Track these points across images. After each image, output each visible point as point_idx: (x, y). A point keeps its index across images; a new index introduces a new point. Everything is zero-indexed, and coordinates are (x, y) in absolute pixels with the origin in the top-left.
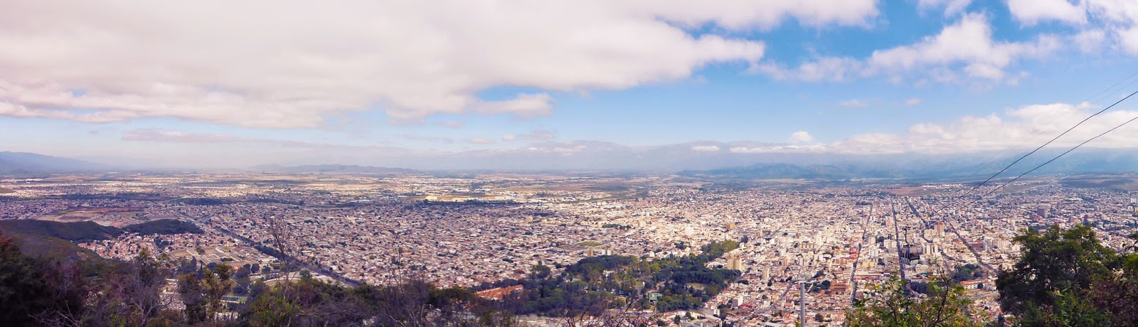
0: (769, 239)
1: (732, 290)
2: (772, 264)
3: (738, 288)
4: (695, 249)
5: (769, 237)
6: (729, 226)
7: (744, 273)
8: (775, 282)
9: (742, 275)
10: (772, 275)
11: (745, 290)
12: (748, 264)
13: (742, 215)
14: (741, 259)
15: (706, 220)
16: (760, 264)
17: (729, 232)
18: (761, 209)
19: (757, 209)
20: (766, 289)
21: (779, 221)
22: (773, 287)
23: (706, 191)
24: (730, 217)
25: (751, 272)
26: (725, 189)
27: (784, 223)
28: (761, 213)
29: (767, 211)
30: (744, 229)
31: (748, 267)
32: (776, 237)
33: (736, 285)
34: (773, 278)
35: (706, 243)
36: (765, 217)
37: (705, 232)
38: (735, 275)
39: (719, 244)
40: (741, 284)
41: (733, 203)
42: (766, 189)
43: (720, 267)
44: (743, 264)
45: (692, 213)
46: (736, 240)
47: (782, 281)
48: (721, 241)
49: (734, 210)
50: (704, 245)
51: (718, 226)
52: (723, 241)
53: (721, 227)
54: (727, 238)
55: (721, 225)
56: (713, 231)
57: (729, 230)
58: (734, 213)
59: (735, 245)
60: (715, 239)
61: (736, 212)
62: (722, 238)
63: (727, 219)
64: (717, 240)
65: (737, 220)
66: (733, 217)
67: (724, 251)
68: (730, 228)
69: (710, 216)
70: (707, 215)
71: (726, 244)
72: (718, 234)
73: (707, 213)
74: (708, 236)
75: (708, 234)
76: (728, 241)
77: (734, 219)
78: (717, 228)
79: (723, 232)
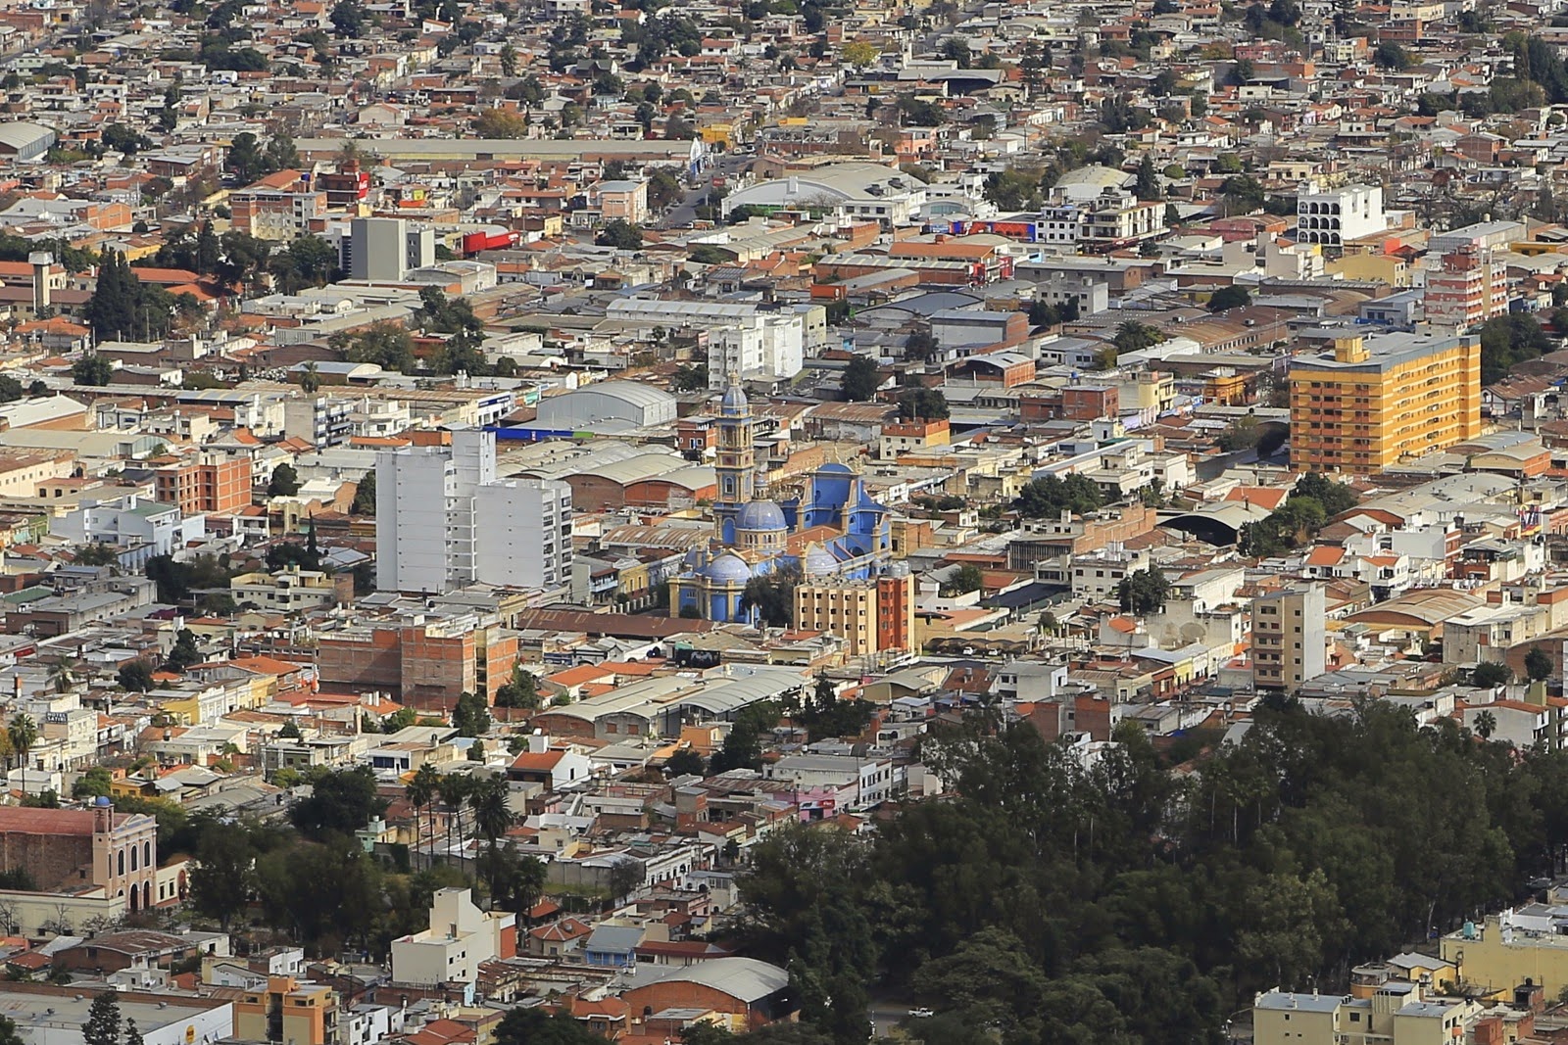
6: (1342, 412)
17: (1361, 553)
24: (1363, 215)
35: (850, 782)
37: (820, 558)
46: (1519, 718)
48: (1185, 745)
49: (1464, 48)
50: (804, 839)
51: (1091, 405)
52: (1208, 735)
53: (1172, 435)
54: (1314, 665)
55: (1156, 396)
56: (994, 519)
57: (1341, 503)
58: (1447, 130)
59: (1502, 809)
60: (1030, 694)
61: (1503, 99)
62: (1189, 665)
63: (1309, 262)
64: (1088, 712)
65: (1529, 279)
66: (1426, 211)
67: (1249, 944)
68: (1363, 448)
69: (907, 205)
70: (849, 180)
71: (1295, 794)
72: (1096, 588)
73: (850, 145)
74: (891, 633)
75: (891, 598)
76: (1327, 731)
77: (1460, 259)
78: (1088, 466)
79: (1216, 533)
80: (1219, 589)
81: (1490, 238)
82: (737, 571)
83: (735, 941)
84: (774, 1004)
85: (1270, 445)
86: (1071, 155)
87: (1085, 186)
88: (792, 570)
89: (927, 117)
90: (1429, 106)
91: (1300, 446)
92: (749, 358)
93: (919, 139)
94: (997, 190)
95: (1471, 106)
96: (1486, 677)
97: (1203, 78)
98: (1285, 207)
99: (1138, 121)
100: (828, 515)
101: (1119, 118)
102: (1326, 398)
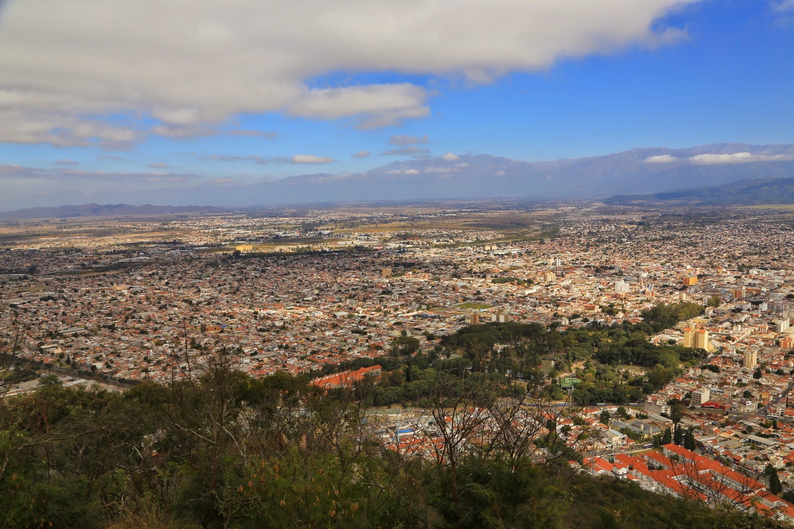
0: (757, 303)
1: (691, 378)
2: (762, 344)
3: (701, 376)
4: (632, 315)
5: (758, 299)
6: (687, 280)
7: (712, 355)
8: (768, 372)
9: (709, 356)
10: (763, 360)
11: (714, 380)
12: (720, 341)
13: (710, 263)
14: (707, 333)
15: (649, 271)
16: (741, 342)
17: (688, 291)
18: (745, 254)
19: (737, 253)
20: (751, 383)
21: (778, 275)
22: (763, 381)
23: (649, 226)
24: (689, 267)
25: (724, 354)
26: (681, 223)
27: (787, 278)
28: (744, 261)
29: (756, 257)
30: (714, 285)
31: (718, 344)
32: (771, 300)
33: (699, 372)
34: (763, 366)
35: (649, 306)
36: (751, 267)
37: (647, 290)
38: (696, 356)
39: (669, 309)
40: (707, 371)
41: (694, 245)
42: (756, 222)
43: (672, 342)
44: (710, 340)
45: (627, 261)
46: (700, 303)
47: (780, 372)
48: (674, 304)
49: (696, 256)
50: (646, 309)
51: (668, 280)
52: (676, 303)
53: (674, 282)
54: (684, 299)
55: (673, 279)
56: (660, 287)
57: (687, 287)
58: (695, 261)
59: (698, 310)
60: (663, 300)
61: (699, 259)
62: (675, 298)
63: (685, 270)
64: (667, 301)
65: (701, 272)
66: (693, 267)
67: (679, 318)
68: (688, 283)
69: (655, 265)
70: (650, 264)
71: (682, 308)
72: (668, 292)
73: (650, 261)
74: (652, 295)
75: (652, 292)
76: (685, 303)
77: (696, 270)
78: (667, 284)
79: (677, 289)
80: (677, 293)
81: (698, 269)
82: (641, 290)
83: (640, 316)
84: (643, 321)
85: (681, 283)
86: (667, 262)
87: (668, 264)
88: (645, 290)
89: (656, 259)
90: (694, 259)
91: (683, 283)
92: (643, 276)
93: (655, 261)
94: (661, 264)
95: (697, 259)
96: (697, 300)
97: (677, 257)
98: (683, 266)
99: (672, 260)
100: (648, 287)
101: (670, 260)
102: (685, 280)
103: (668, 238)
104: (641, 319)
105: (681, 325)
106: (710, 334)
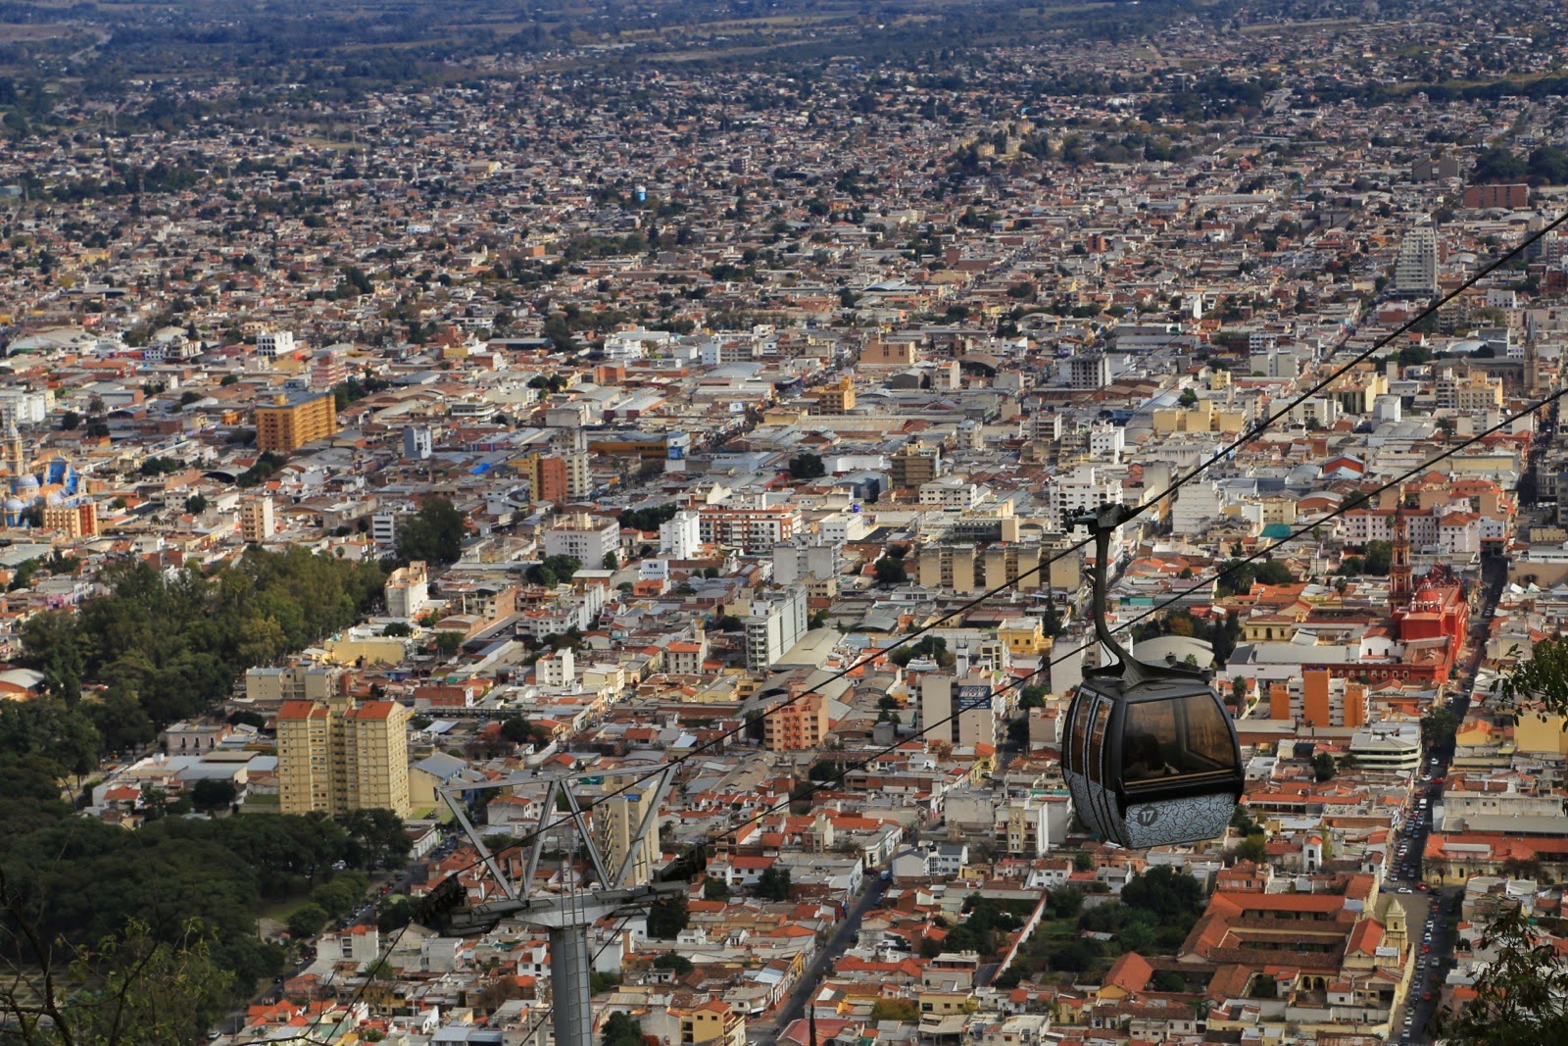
0: (651, 520)
1: (327, 993)
2: (685, 740)
3: (380, 969)
5: (653, 498)
6: (278, 426)
7: (433, 838)
8: (718, 892)
9: (421, 848)
10: (690, 832)
11: (450, 984)
12: (473, 752)
13: (403, 312)
14: (398, 714)
15: (54, 380)
16: (582, 742)
17: (288, 483)
18: (576, 251)
19: (539, 248)
20: (639, 964)
21: (743, 353)
22: (695, 945)
23: (39, 105)
24: (285, 343)
25: (499, 822)
26: (228, 86)
27: (789, 372)
28: (578, 285)
29: (632, 263)
30: (426, 440)
31: (469, 776)
32: (717, 496)
33: (367, 946)
34: (689, 864)
35: (70, 592)
36: (608, 323)
37: (54, 497)
38: (352, 855)
39: (190, 595)
40: (411, 937)
41: (310, 208)
42: (623, 63)
43: (214, 793)
44: (416, 754)
46: (355, 549)
47: (775, 887)
48: (214, 569)
49: (325, 273)
50: (49, 619)
51: (172, 428)
52: (225, 563)
53: (206, 438)
54: (269, 531)
55: (200, 423)
56: (131, 477)
57: (280, 463)
58: (319, 307)
59: (349, 588)
60: (148, 551)
61: (342, 293)
62: (217, 534)
63: (263, 363)
64: (172, 557)
65: (355, 368)
66: (312, 341)
67: (243, 649)
68: (288, 439)
69: (90, 346)
70: (62, 337)
71: (260, 586)
72: (175, 504)
73: (64, 322)
74: (87, 528)
75: (86, 512)
76: (273, 558)
77: (325, 360)
78: (170, 452)
79: (227, 479)
80: (229, 501)
81: (339, 351)
82: (17, 505)
83: (19, 663)
84: (39, 688)
85: (246, 439)
86: (160, 322)
87: (166, 336)
88: (42, 503)
89: (97, 308)
90: (311, 297)
91: (261, 440)
92: (21, 414)
93: (93, 318)
94: (128, 338)
95: (329, 297)
96: (342, 532)
97: (216, 288)
98: (251, 341)
99: (188, 307)
100: (58, 479)
101: (180, 306)
102: (271, 422)
103: (160, 179)
104: (26, 678)
105: (260, 684)
106: (418, 723)
